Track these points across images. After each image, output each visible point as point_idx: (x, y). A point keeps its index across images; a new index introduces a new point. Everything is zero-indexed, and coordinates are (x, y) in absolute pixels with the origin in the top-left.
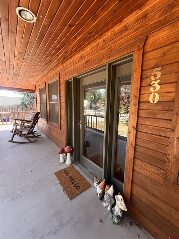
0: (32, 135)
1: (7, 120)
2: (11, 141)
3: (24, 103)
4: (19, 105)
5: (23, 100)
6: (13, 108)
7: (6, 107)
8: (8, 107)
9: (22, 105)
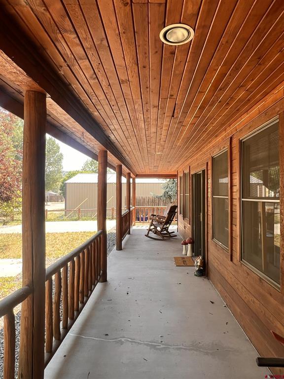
0: (165, 232)
1: (144, 219)
2: (147, 236)
3: (168, 193)
4: (161, 196)
5: (167, 188)
6: (153, 202)
7: (144, 199)
8: (147, 200)
9: (165, 196)
